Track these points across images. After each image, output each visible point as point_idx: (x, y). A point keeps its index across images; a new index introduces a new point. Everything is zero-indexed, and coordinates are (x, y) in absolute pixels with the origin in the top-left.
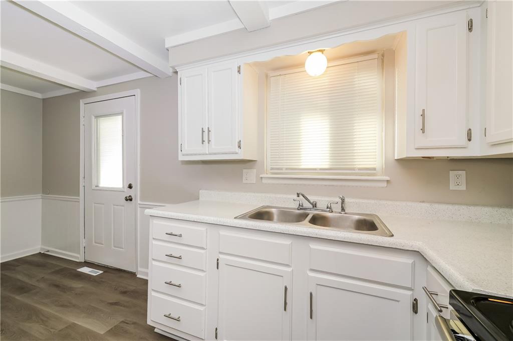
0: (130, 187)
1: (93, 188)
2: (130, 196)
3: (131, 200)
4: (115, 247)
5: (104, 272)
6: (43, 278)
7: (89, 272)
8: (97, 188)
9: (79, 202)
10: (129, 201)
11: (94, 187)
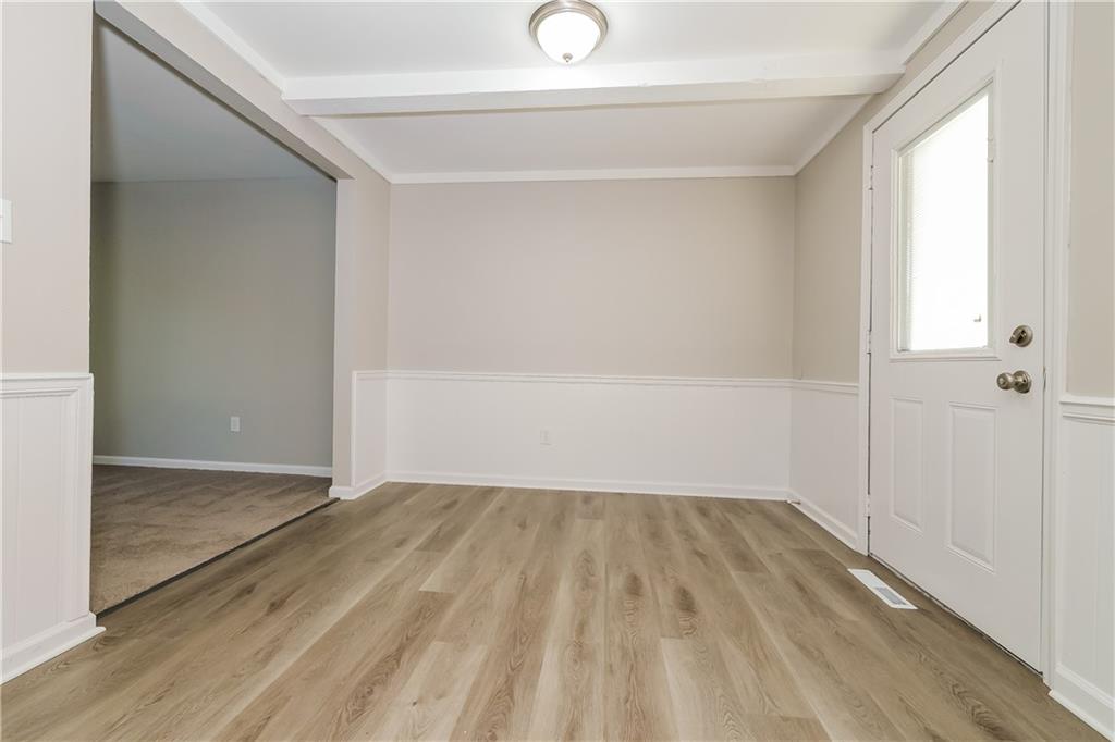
0: (1021, 338)
1: (892, 357)
2: (1019, 373)
3: (1023, 387)
4: (954, 543)
5: (921, 610)
6: (780, 554)
7: (880, 589)
8: (905, 355)
9: (857, 395)
10: (1012, 391)
11: (894, 354)
